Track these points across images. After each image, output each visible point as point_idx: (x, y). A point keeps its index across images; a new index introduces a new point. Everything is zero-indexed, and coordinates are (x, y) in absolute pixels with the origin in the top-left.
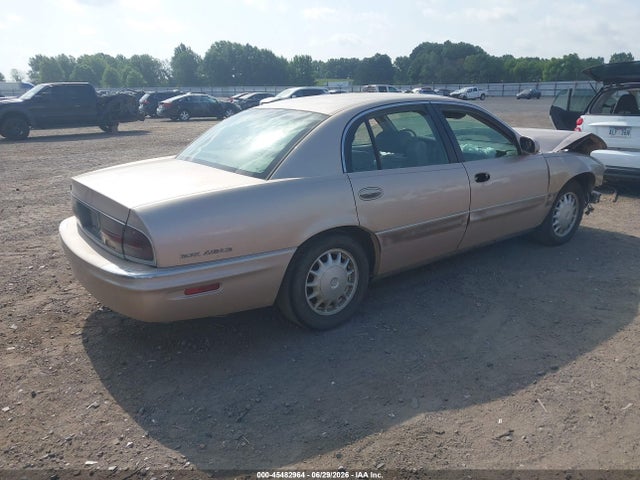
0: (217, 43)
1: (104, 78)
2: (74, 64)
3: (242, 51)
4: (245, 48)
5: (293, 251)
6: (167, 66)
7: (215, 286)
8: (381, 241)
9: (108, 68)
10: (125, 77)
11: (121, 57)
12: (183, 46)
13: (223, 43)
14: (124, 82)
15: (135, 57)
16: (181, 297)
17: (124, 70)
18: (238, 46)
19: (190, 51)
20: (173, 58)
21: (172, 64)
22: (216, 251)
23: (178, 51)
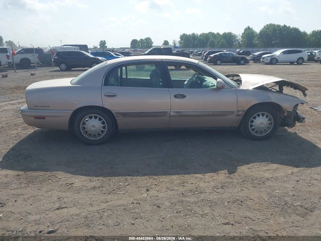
0: (267, 25)
1: (209, 44)
2: (197, 37)
3: (281, 29)
4: (283, 27)
5: (72, 111)
6: (239, 38)
7: (43, 118)
8: (115, 115)
9: (211, 39)
10: (218, 43)
11: (218, 34)
12: (249, 27)
13: (271, 25)
14: (217, 45)
15: (225, 34)
16: (33, 119)
17: (218, 40)
18: (279, 26)
19: (252, 30)
20: (243, 34)
21: (241, 36)
22: (44, 106)
23: (246, 30)
